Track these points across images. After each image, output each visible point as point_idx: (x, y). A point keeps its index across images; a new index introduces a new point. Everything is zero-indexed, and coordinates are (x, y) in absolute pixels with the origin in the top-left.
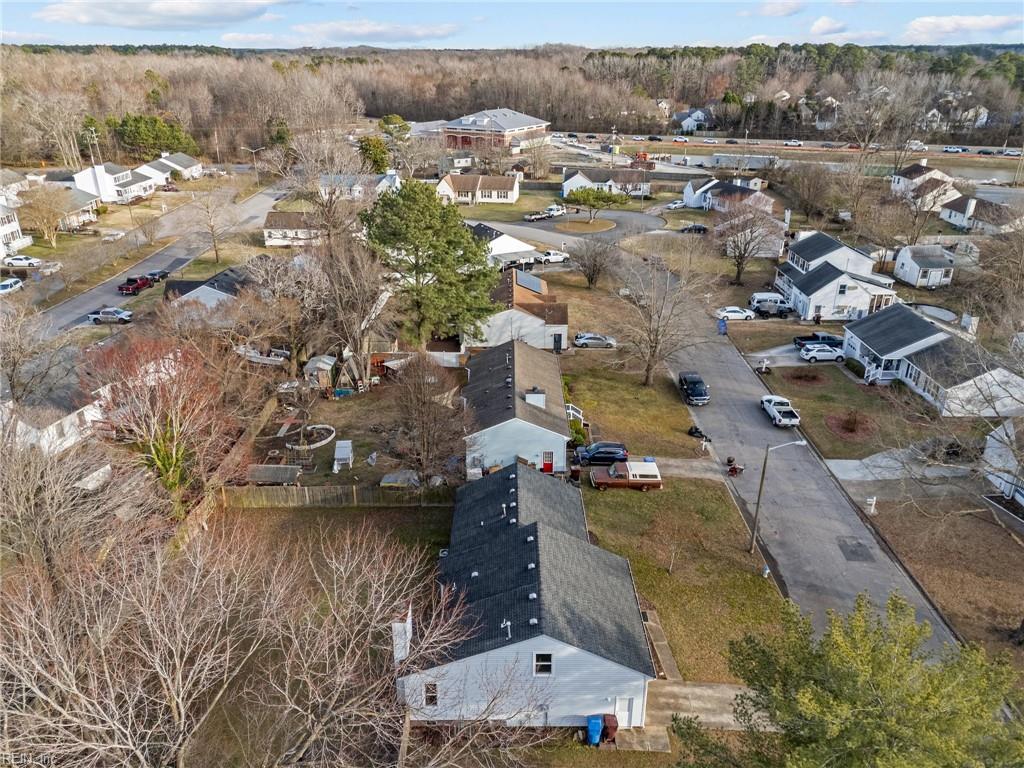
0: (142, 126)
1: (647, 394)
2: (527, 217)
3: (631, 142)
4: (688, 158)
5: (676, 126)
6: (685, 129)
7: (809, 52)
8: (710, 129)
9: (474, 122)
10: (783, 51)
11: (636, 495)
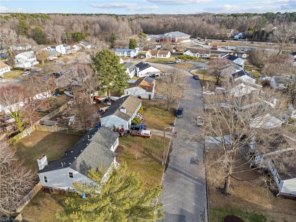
0: (79, 35)
1: (166, 113)
2: (168, 62)
3: (216, 42)
4: (229, 47)
5: (232, 38)
6: (235, 38)
7: (287, 15)
8: (243, 38)
9: (168, 35)
10: (278, 15)
11: (142, 139)
